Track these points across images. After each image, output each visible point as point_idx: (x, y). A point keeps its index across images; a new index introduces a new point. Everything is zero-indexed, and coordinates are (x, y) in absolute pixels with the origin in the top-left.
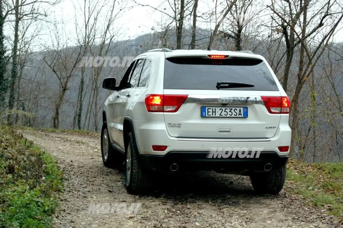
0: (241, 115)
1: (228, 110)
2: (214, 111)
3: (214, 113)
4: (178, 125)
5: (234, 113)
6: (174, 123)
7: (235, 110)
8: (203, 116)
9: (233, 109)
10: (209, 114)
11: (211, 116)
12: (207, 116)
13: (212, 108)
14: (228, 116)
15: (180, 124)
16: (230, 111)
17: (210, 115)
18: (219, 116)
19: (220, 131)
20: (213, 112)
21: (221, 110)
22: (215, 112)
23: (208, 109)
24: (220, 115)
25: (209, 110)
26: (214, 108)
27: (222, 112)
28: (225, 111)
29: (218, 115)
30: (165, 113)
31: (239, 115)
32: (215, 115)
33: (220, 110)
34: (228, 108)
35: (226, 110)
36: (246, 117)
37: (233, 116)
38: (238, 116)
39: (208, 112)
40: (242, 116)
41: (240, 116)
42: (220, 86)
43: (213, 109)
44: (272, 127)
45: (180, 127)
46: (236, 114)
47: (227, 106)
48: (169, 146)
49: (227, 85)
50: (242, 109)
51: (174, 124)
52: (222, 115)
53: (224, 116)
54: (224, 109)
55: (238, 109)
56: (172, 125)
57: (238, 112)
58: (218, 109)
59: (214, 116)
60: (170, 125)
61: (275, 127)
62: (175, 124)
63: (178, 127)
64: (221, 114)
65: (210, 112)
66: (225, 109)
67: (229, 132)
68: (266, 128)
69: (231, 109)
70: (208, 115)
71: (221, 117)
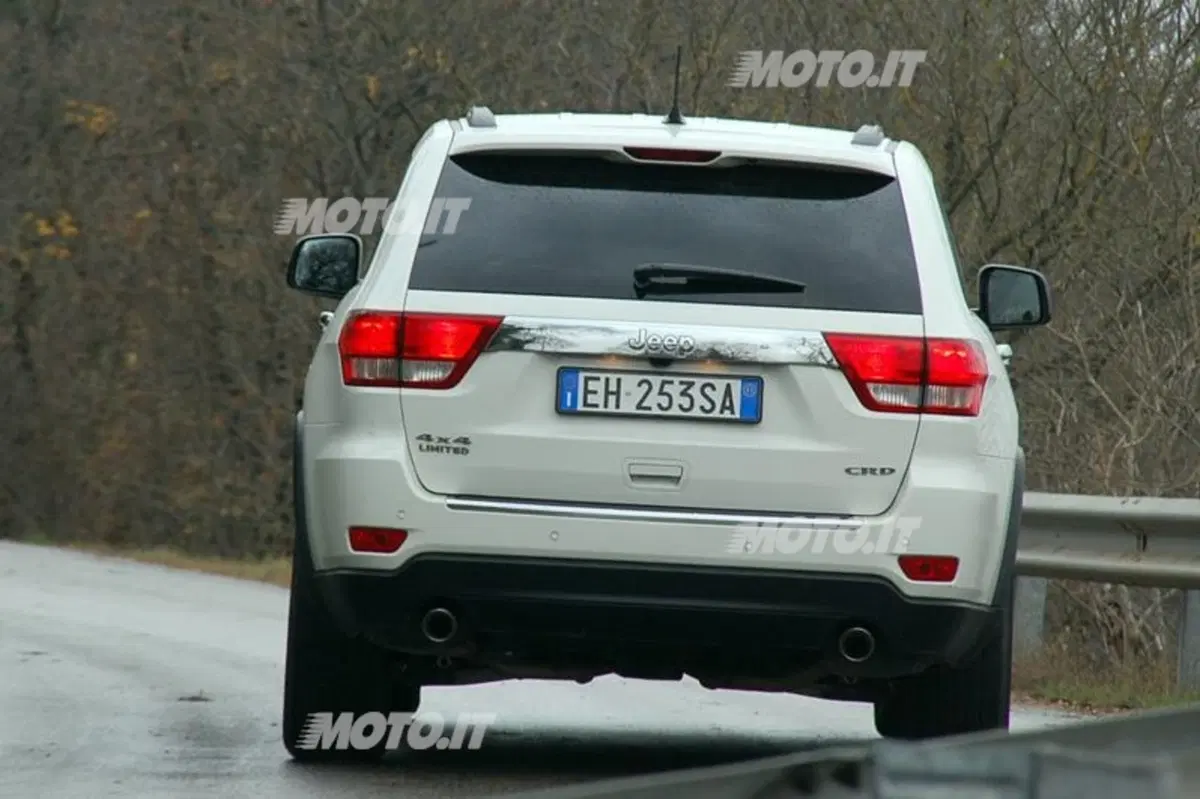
0: (733, 413)
1: (675, 389)
2: (613, 387)
3: (612, 399)
4: (460, 446)
5: (700, 400)
6: (444, 437)
7: (708, 390)
8: (564, 410)
9: (699, 382)
10: (591, 399)
11: (601, 409)
12: (580, 407)
13: (603, 376)
14: (675, 411)
15: (466, 441)
16: (684, 393)
17: (596, 406)
18: (633, 410)
19: (634, 477)
20: (608, 393)
21: (645, 387)
22: (617, 393)
23: (587, 379)
24: (639, 407)
25: (592, 385)
26: (613, 378)
27: (647, 394)
28: (661, 393)
29: (628, 406)
30: (406, 391)
31: (722, 412)
32: (618, 406)
33: (640, 385)
34: (676, 380)
35: (667, 388)
36: (753, 417)
37: (696, 412)
38: (716, 414)
39: (587, 392)
40: (737, 415)
41: (727, 414)
42: (648, 286)
43: (607, 380)
44: (873, 471)
45: (465, 451)
46: (708, 406)
47: (674, 368)
48: (412, 530)
49: (682, 280)
50: (737, 386)
51: (441, 440)
52: (649, 408)
53: (656, 411)
54: (656, 381)
55: (721, 384)
56: (433, 444)
57: (718, 396)
58: (630, 383)
59: (612, 408)
60: (425, 444)
61: (892, 471)
62: (446, 441)
63: (456, 451)
64: (645, 404)
65: (595, 392)
66: (664, 383)
67: (676, 480)
68: (848, 471)
69: (691, 385)
70: (586, 404)
71: (640, 417)
